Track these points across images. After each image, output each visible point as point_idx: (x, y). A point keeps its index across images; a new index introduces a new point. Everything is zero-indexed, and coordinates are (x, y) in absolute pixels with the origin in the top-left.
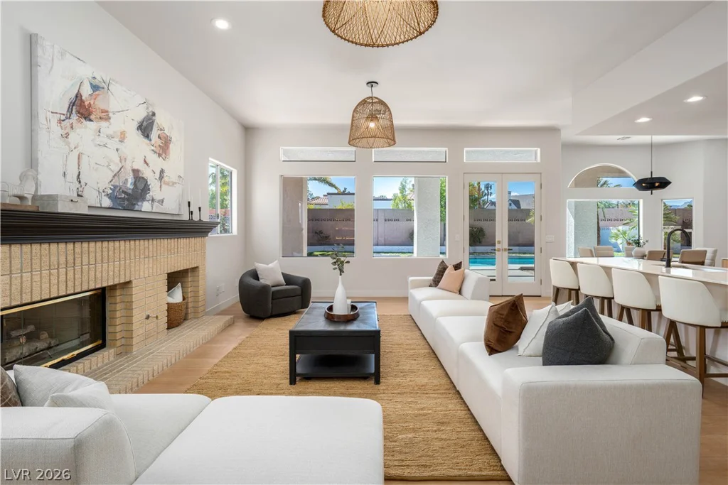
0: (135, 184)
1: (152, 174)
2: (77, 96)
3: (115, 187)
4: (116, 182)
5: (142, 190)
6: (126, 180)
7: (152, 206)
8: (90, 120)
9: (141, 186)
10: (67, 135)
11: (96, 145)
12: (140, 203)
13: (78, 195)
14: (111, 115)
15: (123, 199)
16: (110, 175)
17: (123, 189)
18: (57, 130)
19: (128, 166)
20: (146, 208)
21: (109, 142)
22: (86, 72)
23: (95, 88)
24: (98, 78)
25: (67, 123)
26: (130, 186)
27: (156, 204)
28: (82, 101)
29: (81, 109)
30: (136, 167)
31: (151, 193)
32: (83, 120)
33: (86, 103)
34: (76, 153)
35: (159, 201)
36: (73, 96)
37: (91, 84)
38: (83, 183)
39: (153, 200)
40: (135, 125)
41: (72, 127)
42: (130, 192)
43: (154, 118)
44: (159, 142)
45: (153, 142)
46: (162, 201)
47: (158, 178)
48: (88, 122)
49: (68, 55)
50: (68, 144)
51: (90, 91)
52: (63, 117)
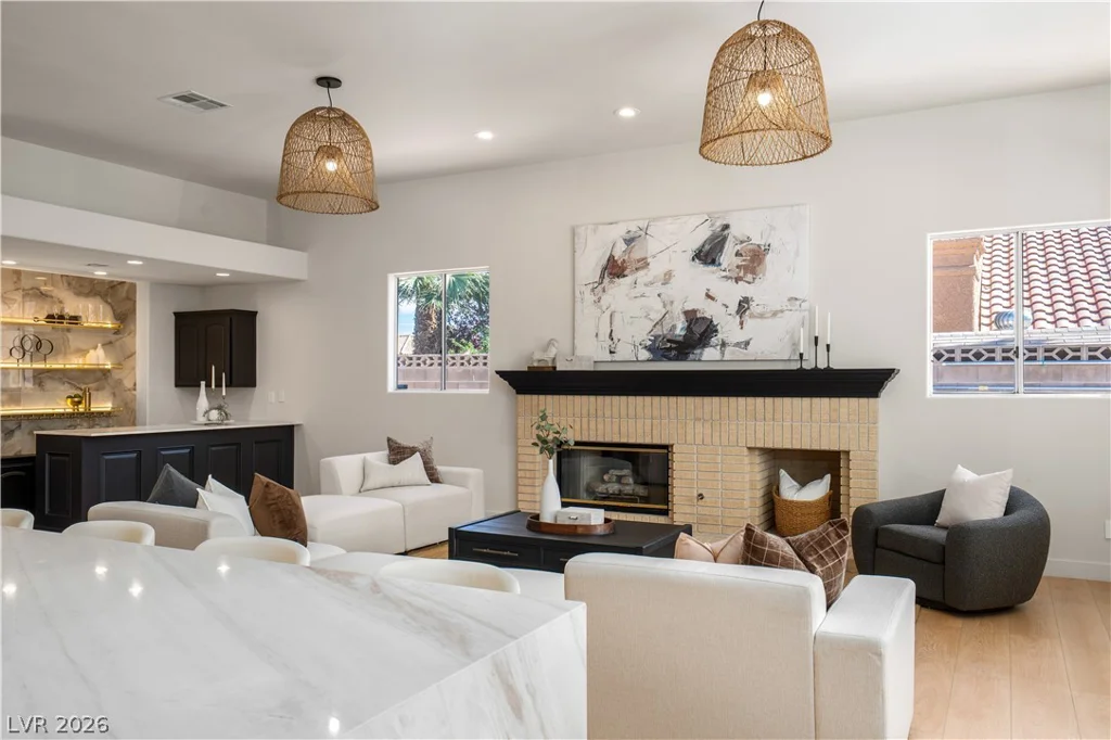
0: (689, 329)
1: (724, 309)
2: (609, 260)
3: (656, 337)
4: (657, 331)
5: (702, 335)
6: (674, 327)
7: (723, 353)
8: (624, 276)
9: (699, 329)
10: (600, 299)
11: (630, 299)
12: (698, 351)
13: (611, 352)
14: (649, 260)
15: (670, 349)
16: (649, 326)
17: (669, 337)
18: (589, 297)
19: (677, 310)
20: (709, 358)
21: (647, 290)
22: (618, 232)
23: (629, 241)
24: (634, 228)
25: (600, 288)
26: (680, 331)
27: (728, 350)
28: (616, 261)
29: (614, 269)
30: (689, 307)
31: (720, 336)
32: (616, 280)
33: (619, 262)
34: (608, 313)
35: (738, 345)
36: (604, 261)
37: (625, 240)
38: (615, 340)
39: (724, 344)
40: (690, 254)
41: (604, 291)
42: (681, 339)
43: (726, 232)
44: (738, 261)
45: (723, 267)
46: (747, 343)
47: (734, 312)
48: (621, 280)
49: (601, 227)
50: (600, 307)
51: (624, 247)
52: (596, 285)
